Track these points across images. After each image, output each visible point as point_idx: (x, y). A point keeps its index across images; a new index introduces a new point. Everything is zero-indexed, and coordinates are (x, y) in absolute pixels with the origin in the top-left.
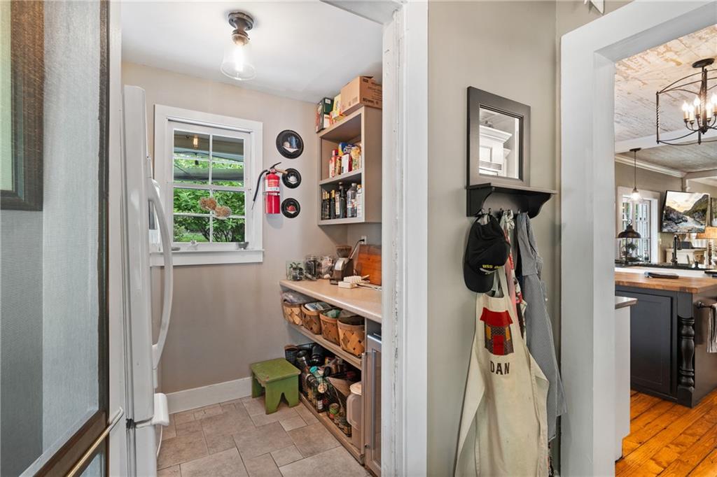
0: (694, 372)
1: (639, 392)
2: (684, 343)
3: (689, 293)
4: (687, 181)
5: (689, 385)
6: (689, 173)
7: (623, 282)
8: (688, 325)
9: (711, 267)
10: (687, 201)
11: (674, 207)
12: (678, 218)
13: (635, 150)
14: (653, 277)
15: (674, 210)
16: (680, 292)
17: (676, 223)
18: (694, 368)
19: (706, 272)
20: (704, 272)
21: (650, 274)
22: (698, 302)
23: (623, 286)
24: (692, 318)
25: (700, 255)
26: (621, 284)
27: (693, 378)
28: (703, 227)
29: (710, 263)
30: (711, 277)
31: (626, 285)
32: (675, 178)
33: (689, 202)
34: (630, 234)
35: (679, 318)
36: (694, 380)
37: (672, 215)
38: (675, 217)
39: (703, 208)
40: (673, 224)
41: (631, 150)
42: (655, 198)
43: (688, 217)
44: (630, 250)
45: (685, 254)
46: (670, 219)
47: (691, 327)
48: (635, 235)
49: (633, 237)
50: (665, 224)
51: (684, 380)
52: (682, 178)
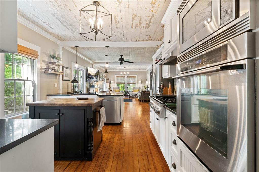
0: (93, 143)
1: (71, 161)
2: (89, 130)
3: (91, 106)
4: (94, 65)
5: (91, 150)
6: (94, 62)
7: (64, 104)
8: (90, 122)
9: (100, 93)
10: (94, 71)
11: (91, 73)
12: (92, 77)
13: (77, 46)
14: (79, 100)
15: (91, 74)
16: (88, 106)
17: (91, 79)
18: (93, 141)
19: (98, 95)
20: (97, 95)
21: (78, 98)
22: (94, 109)
23: (64, 106)
24: (92, 118)
25: (97, 90)
26: (63, 105)
27: (93, 146)
28: (97, 80)
29: (99, 92)
30: (99, 97)
31: (65, 105)
32: (91, 63)
33: (95, 72)
34: (75, 82)
35: (87, 119)
36: (93, 147)
37: (90, 76)
38: (91, 77)
39: (97, 74)
40: (90, 79)
41: (75, 46)
42: (85, 69)
43: (94, 77)
44: (75, 88)
45: (93, 89)
46: (89, 78)
47: (92, 122)
48: (77, 82)
49: (76, 83)
50: (88, 79)
51: (89, 148)
52: (92, 64)
